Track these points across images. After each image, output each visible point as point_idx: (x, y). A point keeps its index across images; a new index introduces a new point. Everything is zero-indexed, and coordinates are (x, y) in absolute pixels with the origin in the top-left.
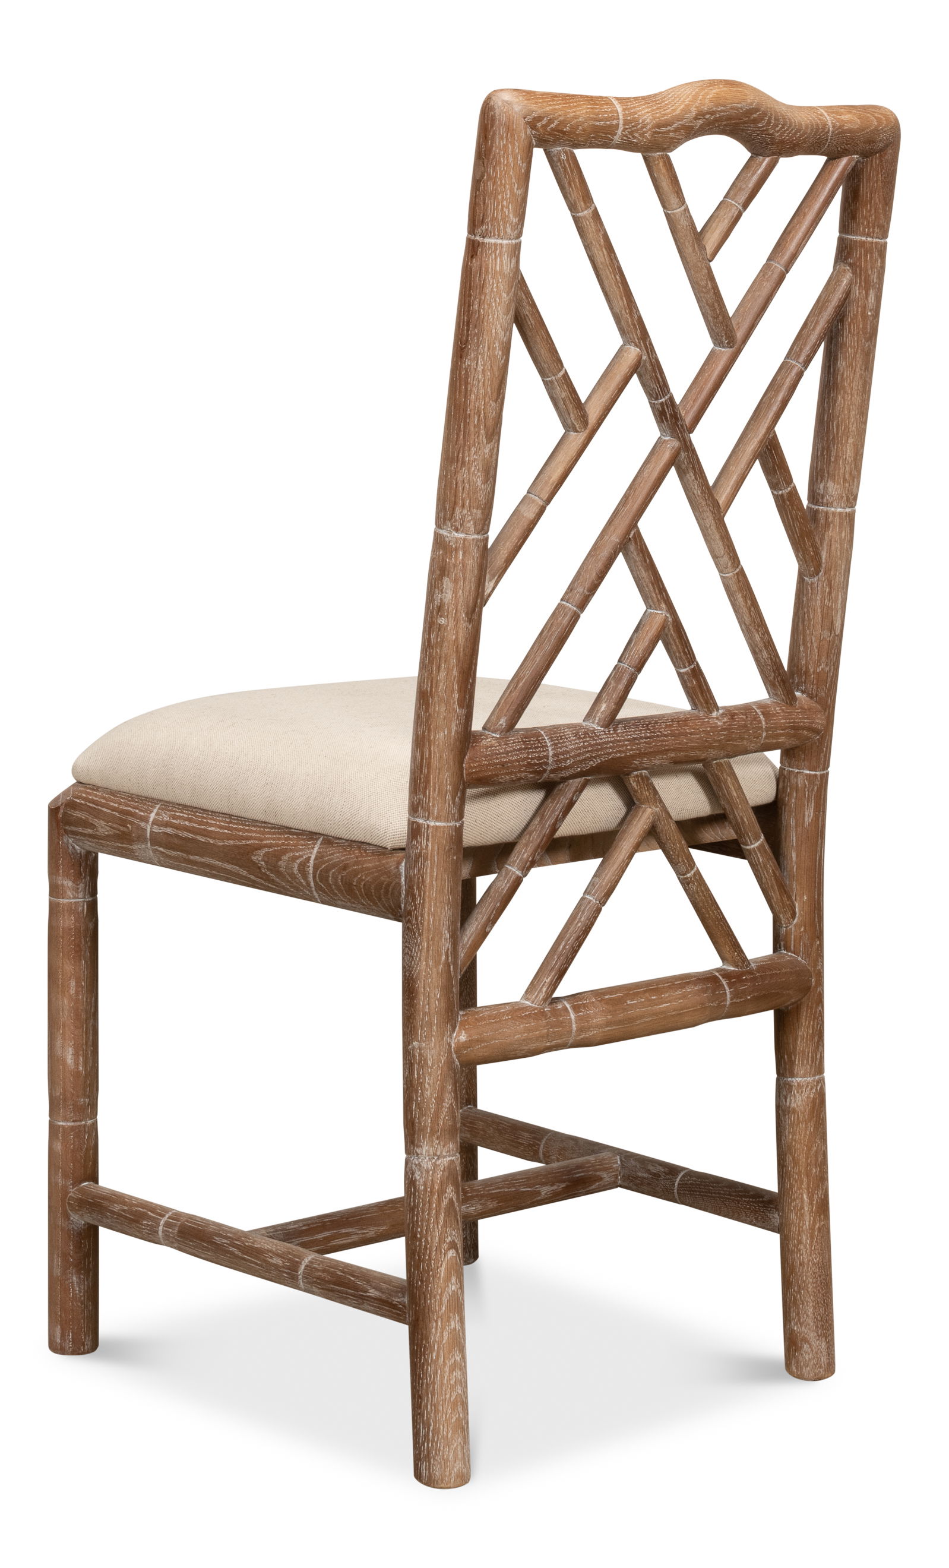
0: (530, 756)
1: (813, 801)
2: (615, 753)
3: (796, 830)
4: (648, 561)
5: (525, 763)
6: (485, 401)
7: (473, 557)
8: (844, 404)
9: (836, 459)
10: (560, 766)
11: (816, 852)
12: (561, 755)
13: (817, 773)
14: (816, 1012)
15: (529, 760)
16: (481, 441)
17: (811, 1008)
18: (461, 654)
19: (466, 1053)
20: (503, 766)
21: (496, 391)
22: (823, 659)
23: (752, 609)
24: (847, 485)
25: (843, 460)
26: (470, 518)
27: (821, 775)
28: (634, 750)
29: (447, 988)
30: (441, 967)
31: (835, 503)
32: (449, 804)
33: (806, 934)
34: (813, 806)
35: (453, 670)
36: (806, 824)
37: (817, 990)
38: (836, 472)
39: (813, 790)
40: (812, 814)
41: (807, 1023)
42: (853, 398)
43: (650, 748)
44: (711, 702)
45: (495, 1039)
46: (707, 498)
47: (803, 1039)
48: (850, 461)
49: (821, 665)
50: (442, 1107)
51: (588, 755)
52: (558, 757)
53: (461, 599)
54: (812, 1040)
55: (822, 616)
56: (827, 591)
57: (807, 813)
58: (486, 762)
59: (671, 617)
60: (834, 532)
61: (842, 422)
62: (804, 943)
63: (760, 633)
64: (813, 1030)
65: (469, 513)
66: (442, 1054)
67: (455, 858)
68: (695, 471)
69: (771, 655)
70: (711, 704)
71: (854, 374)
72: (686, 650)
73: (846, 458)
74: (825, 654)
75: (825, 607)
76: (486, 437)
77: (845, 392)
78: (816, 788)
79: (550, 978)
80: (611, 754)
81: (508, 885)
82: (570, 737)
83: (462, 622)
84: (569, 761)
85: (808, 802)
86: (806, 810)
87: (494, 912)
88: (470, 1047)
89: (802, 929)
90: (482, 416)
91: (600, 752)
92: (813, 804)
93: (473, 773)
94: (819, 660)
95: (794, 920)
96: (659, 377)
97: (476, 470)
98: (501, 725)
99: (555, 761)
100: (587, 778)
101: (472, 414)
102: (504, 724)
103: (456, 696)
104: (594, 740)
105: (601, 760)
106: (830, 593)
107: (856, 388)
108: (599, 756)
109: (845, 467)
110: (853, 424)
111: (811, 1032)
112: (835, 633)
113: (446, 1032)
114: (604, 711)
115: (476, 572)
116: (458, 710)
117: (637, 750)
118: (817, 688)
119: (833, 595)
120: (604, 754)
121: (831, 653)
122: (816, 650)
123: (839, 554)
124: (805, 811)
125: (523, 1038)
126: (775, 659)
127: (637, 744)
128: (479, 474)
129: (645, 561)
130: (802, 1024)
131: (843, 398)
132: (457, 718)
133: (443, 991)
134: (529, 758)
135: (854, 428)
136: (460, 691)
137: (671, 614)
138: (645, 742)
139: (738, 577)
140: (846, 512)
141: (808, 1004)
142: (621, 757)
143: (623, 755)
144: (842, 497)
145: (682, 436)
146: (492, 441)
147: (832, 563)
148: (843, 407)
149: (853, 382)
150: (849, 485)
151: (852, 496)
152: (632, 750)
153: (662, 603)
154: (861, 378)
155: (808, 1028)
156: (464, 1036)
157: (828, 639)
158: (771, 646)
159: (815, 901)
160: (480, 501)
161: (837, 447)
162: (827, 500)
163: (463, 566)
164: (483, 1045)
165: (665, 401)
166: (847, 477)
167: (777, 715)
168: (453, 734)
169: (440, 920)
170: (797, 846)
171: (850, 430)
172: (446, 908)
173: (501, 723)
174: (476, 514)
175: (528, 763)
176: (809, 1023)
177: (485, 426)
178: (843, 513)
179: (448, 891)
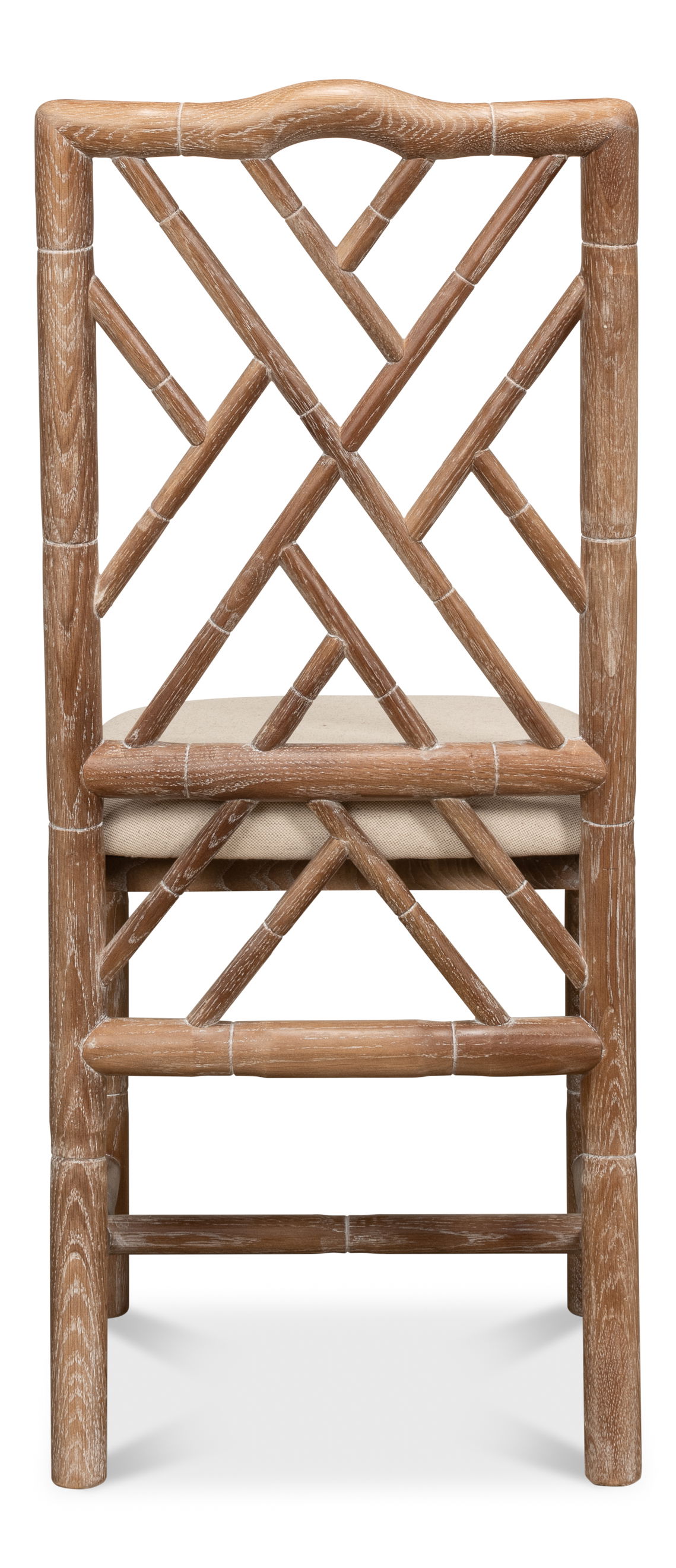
0: (159, 771)
1: (599, 856)
2: (268, 777)
3: (585, 886)
4: (306, 581)
5: (152, 777)
6: (54, 410)
7: (63, 565)
8: (590, 425)
9: (588, 485)
10: (198, 784)
11: (606, 913)
12: (198, 773)
13: (602, 826)
14: (608, 1085)
15: (158, 775)
16: (55, 451)
17: (602, 1081)
18: (62, 662)
19: (96, 1060)
20: (125, 777)
21: (65, 401)
22: (597, 702)
23: (471, 641)
24: (602, 514)
25: (594, 486)
26: (55, 527)
27: (606, 828)
28: (294, 776)
29: (74, 993)
30: (66, 970)
31: (592, 533)
32: (66, 810)
33: (596, 1001)
34: (599, 862)
35: (56, 676)
36: (593, 880)
37: (609, 1063)
38: (590, 499)
39: (598, 843)
40: (598, 870)
41: (597, 1096)
42: (597, 419)
43: (317, 776)
44: (417, 735)
45: (130, 1051)
46: (383, 519)
47: (593, 1112)
48: (602, 488)
49: (594, 708)
50: (68, 1109)
51: (232, 776)
52: (195, 775)
53: (56, 607)
54: (603, 1115)
55: (591, 655)
56: (593, 628)
57: (592, 868)
58: (105, 772)
59: (347, 642)
60: (594, 564)
61: (590, 445)
62: (594, 1009)
63: (488, 667)
64: (604, 1105)
65: (53, 522)
66: (68, 1057)
67: (78, 864)
68: (361, 490)
69: (508, 692)
70: (416, 737)
71: (596, 393)
72: (373, 678)
73: (597, 484)
74: (598, 696)
75: (593, 646)
76: (60, 447)
77: (589, 412)
78: (601, 842)
79: (209, 1000)
80: (262, 777)
81: (154, 899)
82: (214, 757)
83: (59, 629)
84: (208, 780)
85: (593, 857)
86: (592, 865)
87: (138, 924)
88: (100, 1055)
89: (592, 994)
90: (53, 424)
91: (248, 775)
92: (599, 859)
93: (91, 781)
94: (593, 703)
95: (583, 983)
96: (293, 391)
97: (55, 479)
98: (134, 737)
99: (191, 779)
100: (246, 800)
101: (46, 424)
102: (137, 736)
103: (62, 703)
104: (243, 761)
105: (250, 783)
106: (596, 630)
107: (600, 408)
108: (247, 779)
109: (597, 494)
110: (600, 447)
111: (601, 1106)
112: (607, 675)
113: (72, 1037)
114: (264, 733)
115: (68, 581)
116: (65, 717)
117: (300, 777)
118: (594, 733)
119: (600, 632)
120: (253, 777)
121: (606, 696)
122: (589, 692)
123: (601, 589)
124: (591, 866)
125: (163, 1055)
126: (516, 697)
127: (300, 771)
128: (58, 483)
129: (303, 582)
130: (592, 1096)
131: (588, 418)
132: (66, 725)
133: (69, 995)
134: (158, 773)
135: (602, 452)
136: (65, 697)
137: (345, 639)
138: (310, 770)
139: (445, 606)
140: (606, 544)
141: (598, 1076)
142: (278, 783)
143: (279, 780)
144: (598, 527)
145: (336, 453)
146: (68, 451)
147: (594, 598)
148: (589, 429)
149: (595, 401)
150: (605, 515)
151: (611, 526)
152: (290, 776)
153: (333, 626)
154: (604, 397)
155: (598, 1101)
156: (93, 1043)
157: (600, 681)
158: (507, 682)
159: (607, 966)
160: (63, 510)
161: (588, 471)
162: (586, 529)
163: (54, 574)
164: (115, 1055)
165: (307, 416)
166: (601, 505)
167: (521, 757)
168: (63, 740)
169: (63, 924)
170: (586, 903)
171: (598, 454)
172: (70, 913)
173: (134, 735)
174: (60, 522)
175: (156, 777)
176: (599, 1096)
177: (57, 436)
178: (602, 544)
179: (71, 896)
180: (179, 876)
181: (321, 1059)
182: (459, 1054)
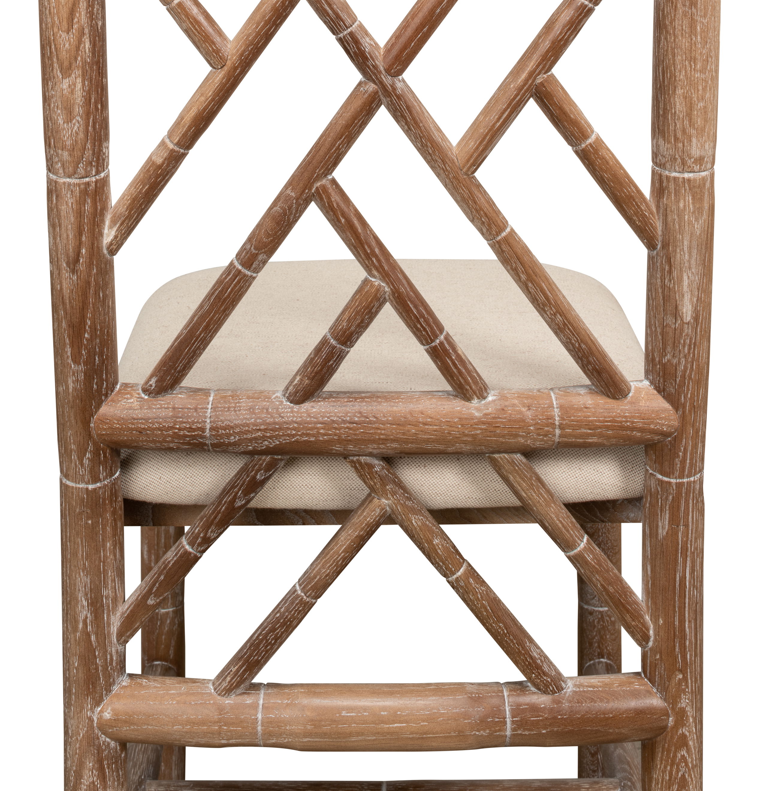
0: (178, 426)
1: (667, 512)
2: (300, 435)
3: (651, 540)
4: (343, 220)
5: (170, 432)
6: (53, 31)
7: (66, 202)
8: (668, 47)
9: (664, 113)
10: (222, 441)
11: (675, 572)
12: (222, 429)
13: (672, 480)
14: (675, 756)
15: (176, 431)
16: (56, 76)
17: (669, 751)
18: (68, 306)
19: (111, 732)
20: (140, 432)
21: (65, 20)
22: (669, 349)
23: (530, 285)
24: (680, 145)
25: (672, 115)
26: (57, 159)
27: (676, 483)
28: (330, 435)
29: (87, 658)
30: (78, 634)
31: (668, 166)
32: (76, 464)
33: (663, 664)
34: (667, 518)
35: (62, 322)
36: (660, 537)
37: (677, 732)
38: (666, 128)
39: (667, 498)
40: (667, 527)
41: (662, 767)
42: (677, 40)
43: (355, 435)
44: (468, 387)
45: (148, 725)
46: (431, 152)
47: (658, 784)
48: (681, 116)
49: (666, 355)
50: (81, 783)
51: (259, 433)
52: (218, 432)
53: (60, 247)
54: (669, 788)
55: (664, 298)
56: (667, 269)
57: (660, 524)
58: (118, 426)
59: (389, 287)
60: (669, 200)
61: (667, 69)
62: (660, 673)
63: (548, 313)
64: (670, 777)
65: (55, 154)
66: (81, 726)
67: (90, 522)
68: (406, 119)
69: (570, 340)
70: (467, 390)
71: (675, 11)
72: (419, 326)
73: (675, 112)
74: (670, 342)
75: (666, 289)
76: (61, 72)
77: (667, 32)
78: (671, 497)
79: (236, 667)
80: (294, 436)
81: (175, 559)
82: (239, 410)
83: (64, 272)
84: (233, 438)
85: (661, 512)
86: (659, 520)
87: (157, 585)
88: (115, 727)
89: (658, 657)
90: (53, 47)
91: (277, 433)
92: (668, 515)
93: (103, 435)
94: (664, 349)
95: (647, 643)
96: (328, 9)
97: (56, 108)
98: (151, 386)
99: (213, 435)
100: (276, 457)
101: (45, 46)
102: (154, 385)
103: (69, 350)
104: (272, 417)
105: (279, 441)
106: (670, 272)
107: (680, 28)
108: (277, 437)
109: (675, 123)
110: (680, 71)
111: (668, 778)
112: (682, 320)
113: (85, 705)
114: (296, 384)
115: (72, 219)
116: (73, 366)
117: (336, 435)
118: (664, 382)
119: (675, 274)
120: (284, 435)
121: (679, 343)
122: (660, 337)
123: (677, 227)
124: (658, 522)
125: (184, 730)
126: (579, 344)
127: (336, 428)
128: (59, 111)
129: (339, 221)
130: (657, 766)
131: (666, 39)
132: (73, 374)
133: (81, 661)
134: (176, 429)
135: (682, 77)
136: (72, 345)
137: (387, 284)
138: (347, 428)
139: (500, 247)
140: (683, 178)
141: (664, 746)
142: (311, 442)
143: (312, 439)
144: (675, 159)
145: (377, 79)
146: (70, 76)
147: (669, 237)
148: (667, 50)
149: (675, 20)
150: (683, 146)
151: (690, 158)
152: (325, 435)
153: (373, 269)
154: (685, 16)
155: (664, 772)
156: (109, 713)
157: (673, 326)
158: (569, 329)
159: (674, 628)
160: (65, 141)
161: (665, 98)
162: (660, 160)
163: (57, 211)
164: (132, 727)
165: (344, 37)
166: (679, 134)
167: (585, 410)
168: (71, 390)
169: (75, 585)
170: (651, 559)
171: (677, 79)
172: (82, 574)
173: (151, 383)
174: (62, 155)
175: (175, 433)
176: (665, 767)
177: (58, 59)
178: (679, 178)
179: (82, 555)
180: (202, 535)
181: (360, 738)
182: (513, 730)
